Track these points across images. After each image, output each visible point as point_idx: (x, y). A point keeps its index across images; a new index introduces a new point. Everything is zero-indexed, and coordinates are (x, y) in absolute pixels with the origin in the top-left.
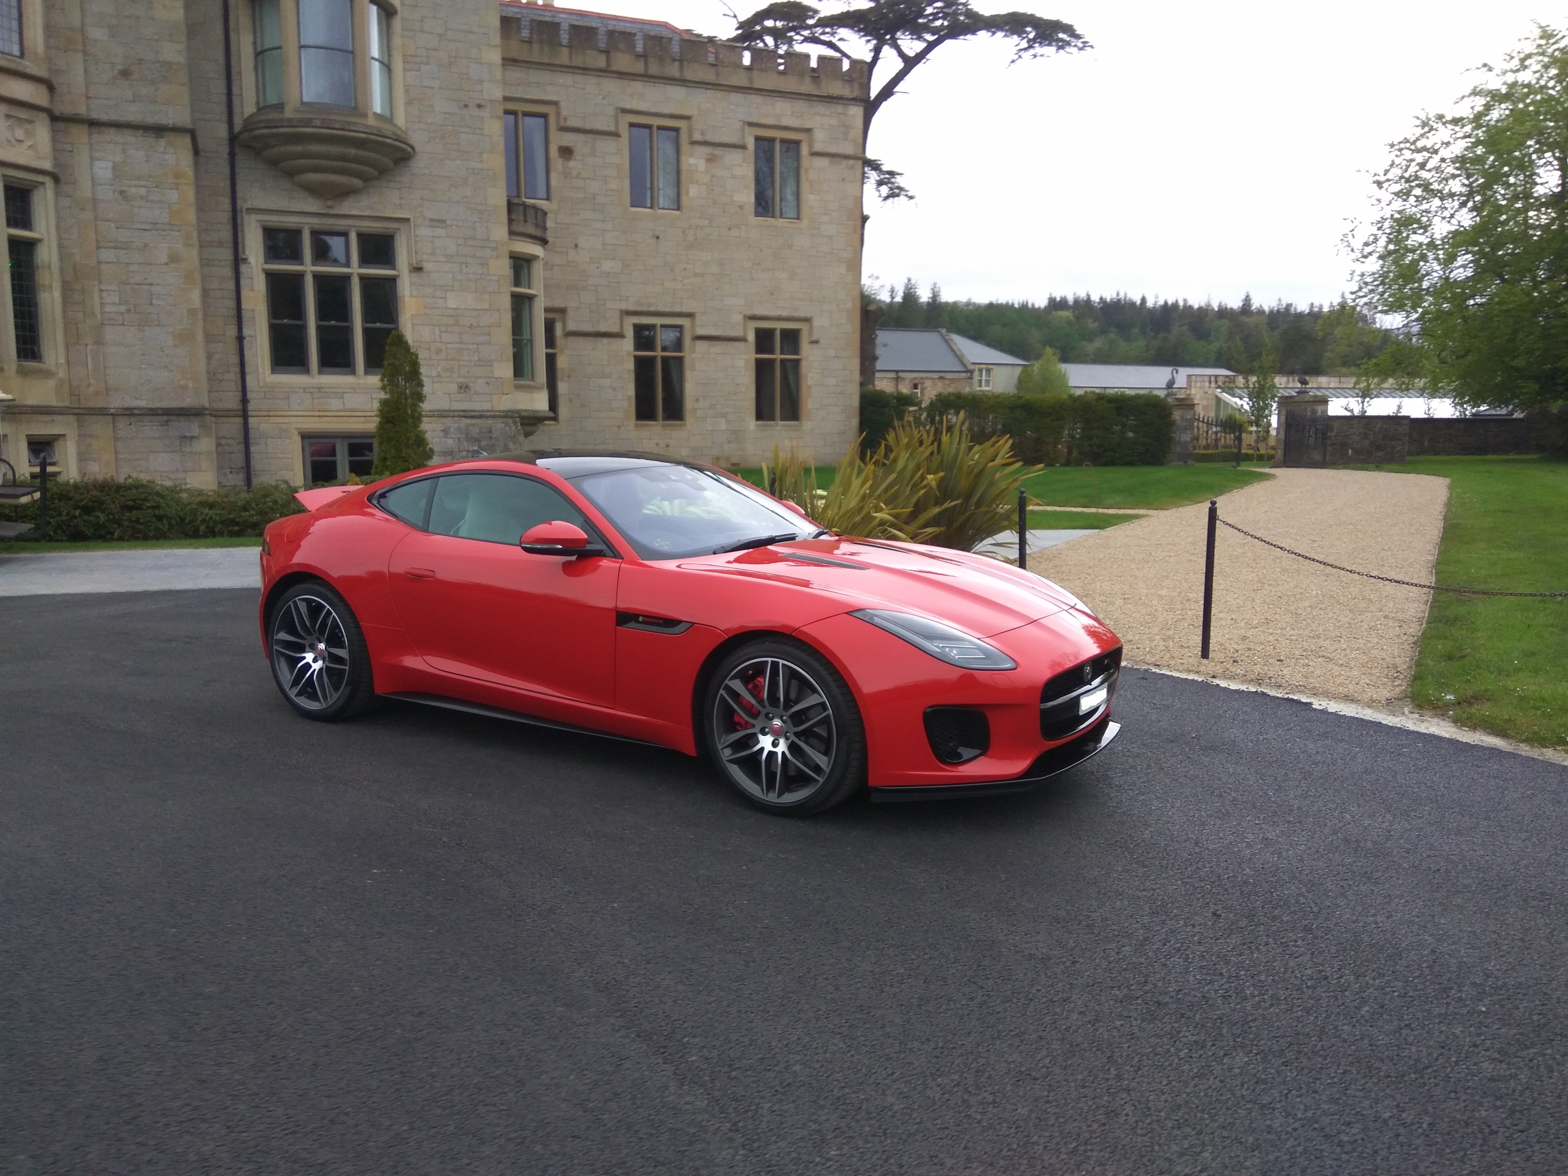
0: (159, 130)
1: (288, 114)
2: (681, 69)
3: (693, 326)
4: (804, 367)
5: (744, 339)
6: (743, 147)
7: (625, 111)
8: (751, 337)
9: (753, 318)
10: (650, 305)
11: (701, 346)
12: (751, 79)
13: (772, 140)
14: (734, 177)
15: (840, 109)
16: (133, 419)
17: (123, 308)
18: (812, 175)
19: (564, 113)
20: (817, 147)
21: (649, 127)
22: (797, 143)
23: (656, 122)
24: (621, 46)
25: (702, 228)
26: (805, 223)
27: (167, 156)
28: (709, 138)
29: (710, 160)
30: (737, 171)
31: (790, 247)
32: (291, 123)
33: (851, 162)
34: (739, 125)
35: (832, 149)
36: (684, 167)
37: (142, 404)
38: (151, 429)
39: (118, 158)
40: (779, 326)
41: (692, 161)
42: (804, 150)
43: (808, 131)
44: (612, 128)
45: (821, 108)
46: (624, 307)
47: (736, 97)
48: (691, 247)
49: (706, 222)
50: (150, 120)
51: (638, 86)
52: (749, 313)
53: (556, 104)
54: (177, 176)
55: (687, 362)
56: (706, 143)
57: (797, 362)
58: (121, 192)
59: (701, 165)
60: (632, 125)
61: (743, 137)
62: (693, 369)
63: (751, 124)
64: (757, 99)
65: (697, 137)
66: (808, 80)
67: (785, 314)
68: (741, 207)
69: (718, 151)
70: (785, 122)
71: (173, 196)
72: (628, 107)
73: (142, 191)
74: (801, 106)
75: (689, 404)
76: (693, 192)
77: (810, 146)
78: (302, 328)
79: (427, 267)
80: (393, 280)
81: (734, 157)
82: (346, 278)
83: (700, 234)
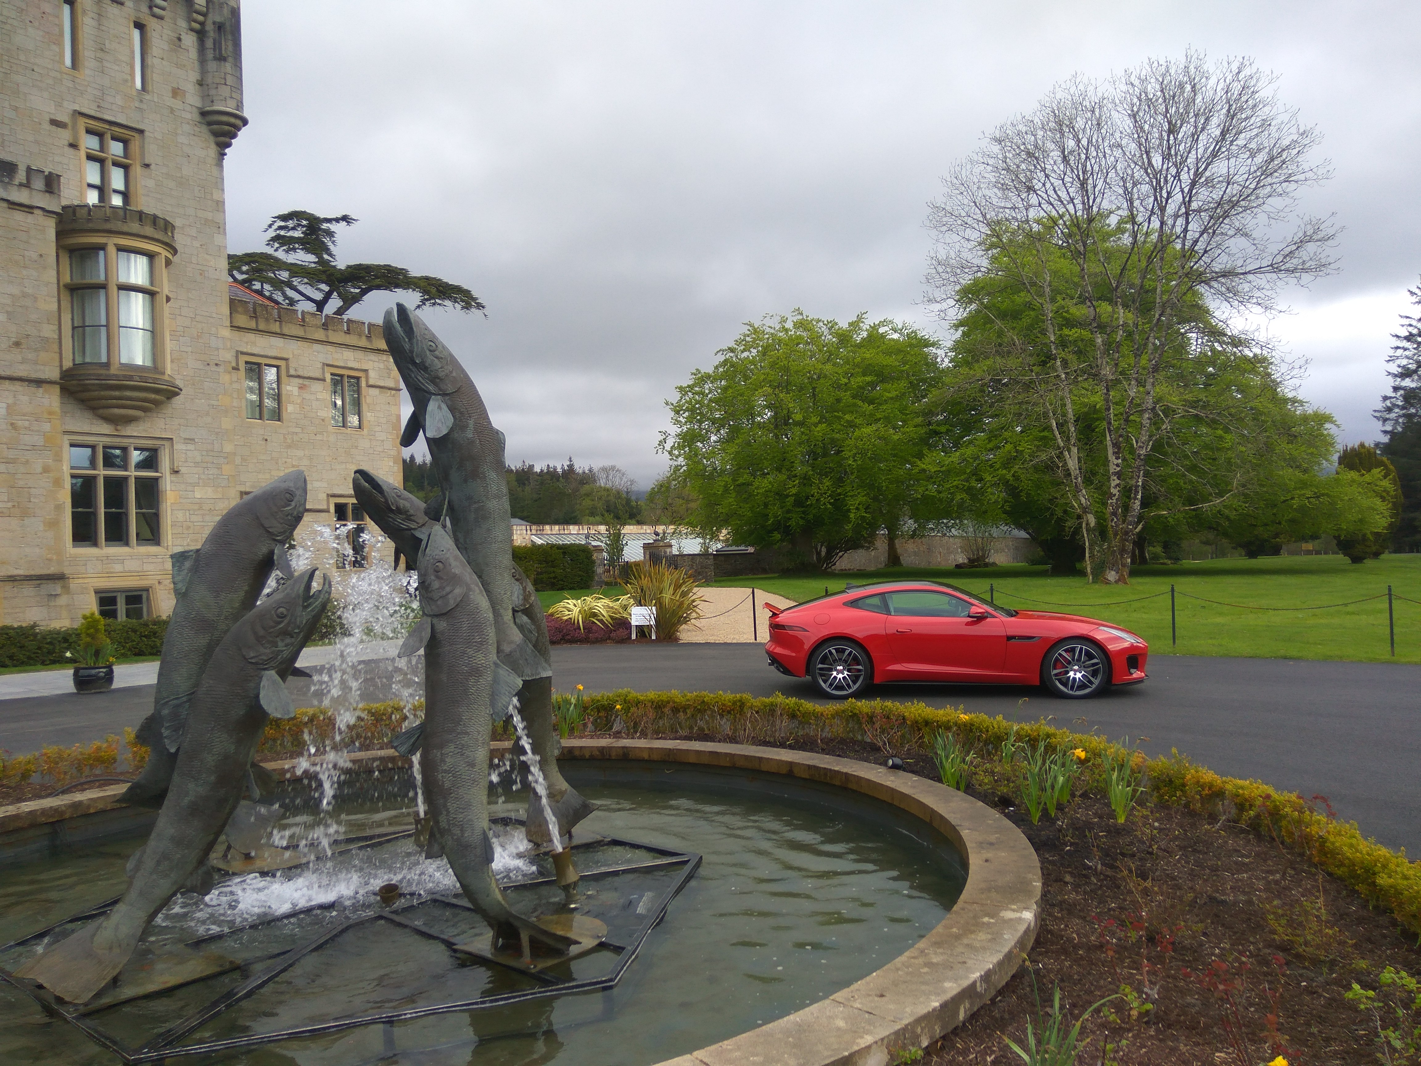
0: (39, 382)
1: (113, 370)
2: (281, 327)
5: (327, 511)
6: (324, 380)
7: (242, 353)
8: (332, 509)
9: (333, 496)
12: (327, 336)
13: (342, 376)
14: (317, 399)
15: (384, 357)
16: (16, 583)
17: (10, 505)
18: (369, 400)
20: (371, 382)
21: (259, 364)
22: (358, 378)
23: (265, 361)
24: (240, 309)
25: (297, 434)
26: (364, 431)
27: (43, 400)
28: (300, 373)
29: (301, 388)
30: (320, 396)
31: (357, 447)
32: (117, 377)
33: (393, 392)
34: (320, 366)
35: (382, 384)
36: (284, 393)
37: (21, 572)
38: (28, 590)
39: (10, 401)
40: (350, 501)
41: (289, 388)
42: (363, 384)
43: (366, 371)
44: (233, 365)
45: (373, 356)
47: (317, 347)
48: (289, 447)
49: (299, 430)
50: (34, 376)
51: (251, 336)
52: (330, 492)
54: (50, 413)
58: (12, 424)
59: (296, 391)
60: (247, 363)
61: (323, 373)
63: (328, 365)
64: (330, 348)
66: (364, 338)
68: (323, 420)
69: (306, 382)
70: (350, 364)
71: (47, 427)
72: (245, 350)
73: (27, 424)
74: (360, 354)
77: (367, 381)
78: (95, 514)
79: (183, 470)
80: (156, 479)
81: (317, 386)
82: (126, 479)
83: (295, 438)
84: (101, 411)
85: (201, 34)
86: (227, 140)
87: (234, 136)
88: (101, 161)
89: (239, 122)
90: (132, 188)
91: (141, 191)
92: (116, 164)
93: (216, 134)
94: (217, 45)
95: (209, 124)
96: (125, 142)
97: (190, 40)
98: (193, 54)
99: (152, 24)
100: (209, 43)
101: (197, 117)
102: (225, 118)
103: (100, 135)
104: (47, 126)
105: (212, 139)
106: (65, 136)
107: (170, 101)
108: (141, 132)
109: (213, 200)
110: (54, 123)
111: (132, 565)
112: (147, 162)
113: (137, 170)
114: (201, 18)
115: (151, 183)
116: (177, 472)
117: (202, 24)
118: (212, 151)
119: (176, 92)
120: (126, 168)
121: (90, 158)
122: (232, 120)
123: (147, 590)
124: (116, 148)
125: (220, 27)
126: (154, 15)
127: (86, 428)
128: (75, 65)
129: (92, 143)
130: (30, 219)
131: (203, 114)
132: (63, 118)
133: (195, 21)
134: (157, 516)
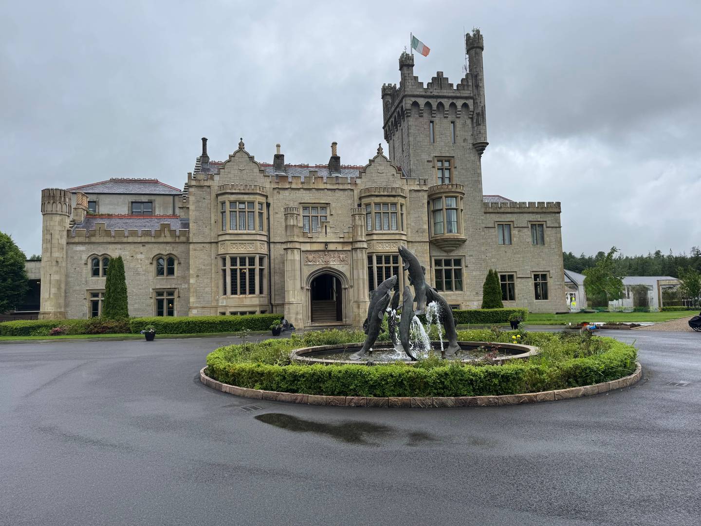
0: (423, 242)
2: (510, 210)
3: (516, 274)
4: (549, 284)
5: (531, 277)
6: (528, 227)
7: (496, 222)
8: (533, 277)
9: (533, 272)
10: (504, 270)
11: (519, 280)
12: (529, 210)
13: (535, 225)
15: (554, 215)
18: (547, 233)
20: (548, 226)
21: (503, 225)
22: (542, 225)
23: (504, 223)
25: (518, 249)
26: (546, 245)
27: (425, 247)
29: (519, 231)
30: (526, 233)
31: (542, 252)
32: (446, 238)
33: (557, 228)
34: (526, 222)
35: (552, 226)
36: (512, 233)
40: (540, 273)
41: (514, 232)
42: (545, 226)
43: (546, 221)
44: (493, 226)
45: (548, 215)
46: (498, 271)
47: (525, 215)
48: (515, 254)
49: (518, 247)
51: (499, 215)
52: (532, 270)
55: (515, 284)
56: (518, 227)
57: (546, 283)
59: (517, 233)
60: (498, 225)
61: (528, 225)
62: (517, 286)
63: (529, 221)
64: (530, 215)
65: (515, 226)
67: (542, 270)
68: (528, 243)
69: (521, 229)
70: (539, 220)
71: (426, 255)
72: (497, 220)
73: (420, 255)
74: (542, 215)
75: (516, 296)
76: (515, 240)
78: (442, 281)
79: (469, 266)
80: (461, 269)
81: (526, 230)
82: (451, 269)
83: (517, 250)
84: (443, 249)
85: (472, 119)
86: (481, 152)
87: (484, 149)
88: (442, 169)
89: (485, 145)
90: (451, 176)
91: (454, 176)
92: (446, 169)
93: (477, 151)
94: (477, 121)
95: (476, 148)
96: (449, 161)
97: (469, 122)
98: (470, 126)
99: (457, 121)
100: (475, 121)
101: (471, 146)
102: (480, 145)
103: (442, 161)
104: (426, 163)
105: (477, 153)
106: (431, 164)
107: (463, 144)
108: (453, 157)
109: (477, 173)
110: (428, 161)
111: (454, 297)
112: (455, 166)
113: (453, 169)
114: (472, 113)
115: (457, 173)
116: (467, 266)
117: (472, 115)
118: (477, 157)
119: (465, 140)
120: (449, 169)
121: (438, 169)
122: (483, 145)
123: (458, 305)
124: (446, 164)
125: (478, 114)
126: (457, 118)
127: (439, 254)
128: (434, 142)
129: (439, 164)
130: (420, 194)
131: (474, 145)
132: (430, 159)
133: (470, 115)
134: (461, 281)
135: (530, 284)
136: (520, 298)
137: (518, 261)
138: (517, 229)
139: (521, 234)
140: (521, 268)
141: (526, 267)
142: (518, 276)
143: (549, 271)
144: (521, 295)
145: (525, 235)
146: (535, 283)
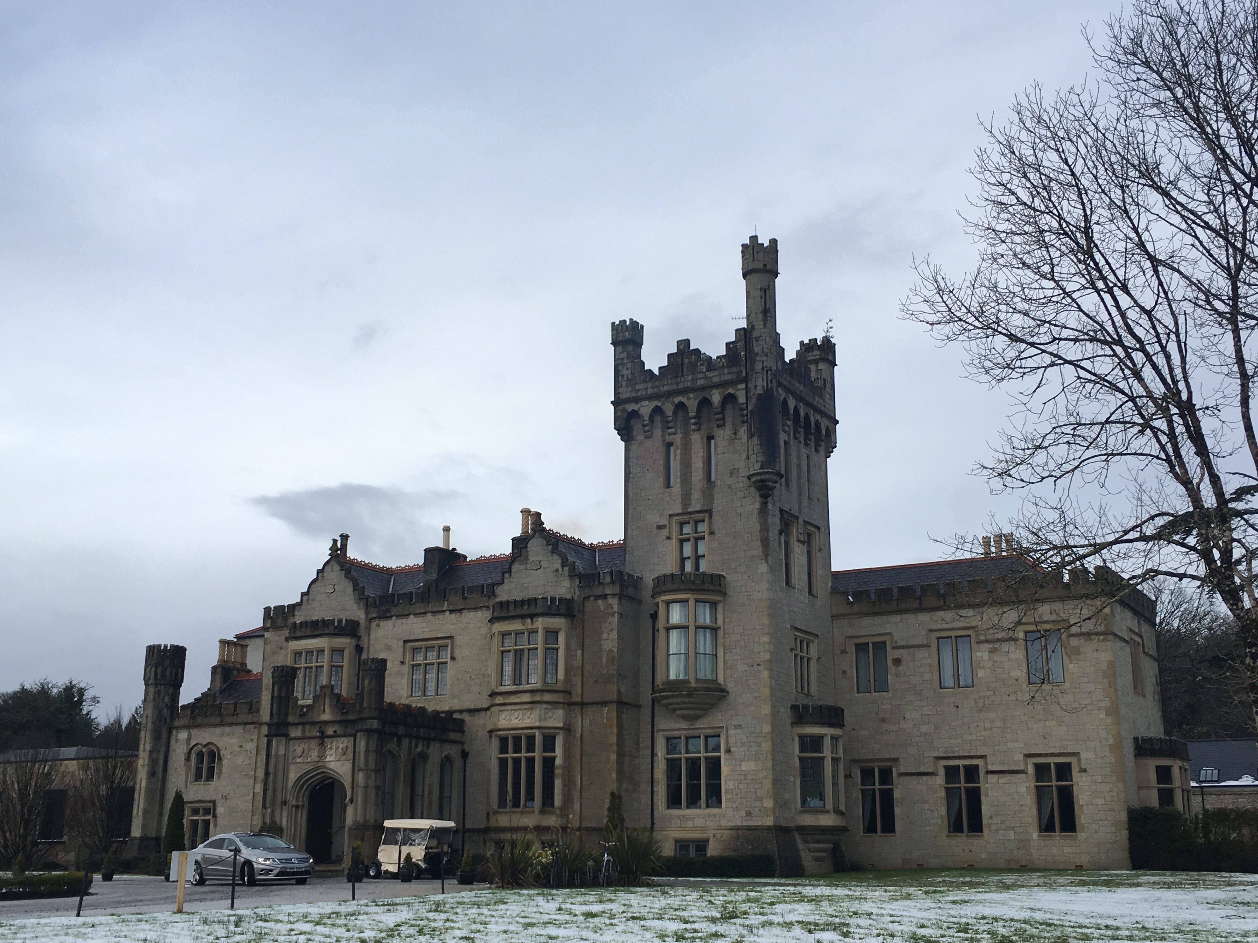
0: (605, 704)
2: (970, 598)
3: (986, 764)
4: (1077, 791)
5: (1025, 772)
6: (1017, 639)
7: (933, 631)
8: (1031, 770)
9: (1032, 756)
10: (954, 752)
11: (992, 778)
16: (588, 832)
19: (895, 638)
21: (950, 638)
23: (955, 633)
24: (928, 593)
25: (988, 697)
26: (1068, 685)
28: (990, 637)
29: (992, 651)
30: (1011, 656)
33: (1102, 637)
34: (1011, 626)
35: (1085, 631)
36: (975, 659)
39: (592, 717)
41: (979, 654)
43: (1065, 621)
44: (926, 642)
45: (1072, 604)
46: (936, 755)
48: (981, 711)
49: (991, 693)
50: (604, 699)
51: (940, 614)
52: (1029, 752)
53: (889, 634)
54: (611, 721)
55: (983, 789)
57: (1070, 787)
58: (592, 732)
60: (938, 638)
61: (1015, 633)
62: (988, 795)
63: (1020, 624)
65: (982, 638)
66: (1061, 588)
67: (1057, 751)
68: (1016, 680)
69: (997, 645)
70: (1047, 618)
71: (609, 731)
72: (935, 627)
73: (599, 730)
75: (986, 820)
76: (980, 674)
78: (681, 785)
79: (732, 749)
80: (718, 758)
81: (1009, 647)
82: (700, 758)
83: (987, 701)
88: (689, 539)
91: (709, 552)
93: (759, 490)
95: (753, 484)
96: (703, 521)
99: (717, 433)
102: (755, 479)
103: (690, 523)
104: (655, 531)
106: (665, 532)
107: (729, 481)
108: (709, 511)
110: (660, 527)
111: (699, 822)
112: (712, 530)
115: (715, 545)
116: (730, 751)
119: (734, 472)
120: (704, 538)
122: (759, 478)
123: (707, 841)
127: (671, 726)
128: (673, 486)
129: (687, 529)
131: (749, 478)
132: (664, 522)
134: (721, 785)
135: (1023, 789)
136: (993, 827)
137: (990, 729)
138: (986, 645)
139: (996, 658)
140: (997, 748)
141: (1010, 745)
142: (990, 768)
143: (1076, 754)
144: (995, 820)
145: (1009, 660)
146: (1037, 787)
